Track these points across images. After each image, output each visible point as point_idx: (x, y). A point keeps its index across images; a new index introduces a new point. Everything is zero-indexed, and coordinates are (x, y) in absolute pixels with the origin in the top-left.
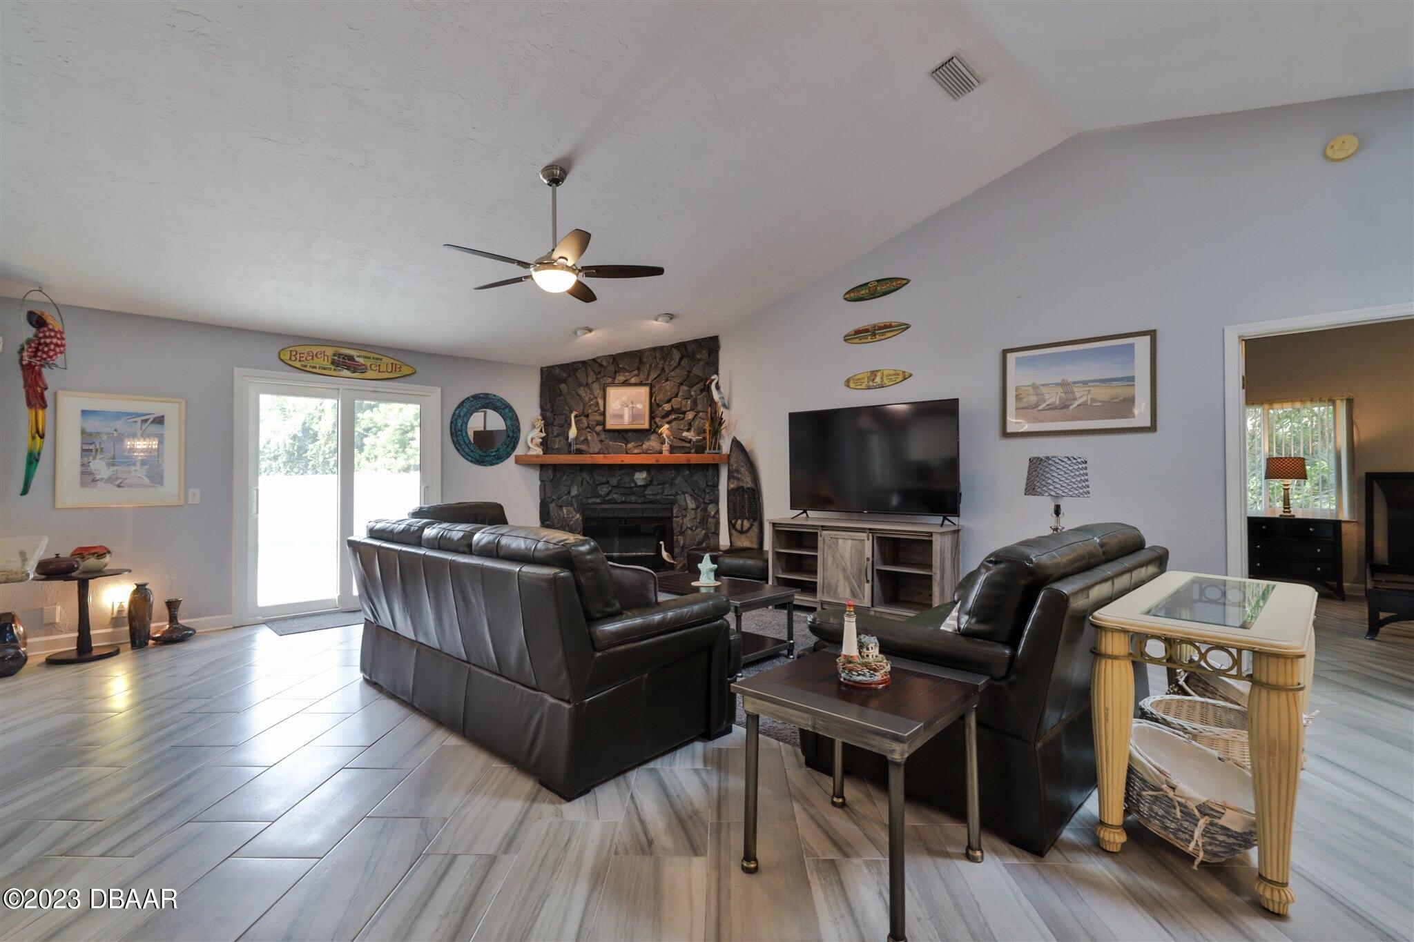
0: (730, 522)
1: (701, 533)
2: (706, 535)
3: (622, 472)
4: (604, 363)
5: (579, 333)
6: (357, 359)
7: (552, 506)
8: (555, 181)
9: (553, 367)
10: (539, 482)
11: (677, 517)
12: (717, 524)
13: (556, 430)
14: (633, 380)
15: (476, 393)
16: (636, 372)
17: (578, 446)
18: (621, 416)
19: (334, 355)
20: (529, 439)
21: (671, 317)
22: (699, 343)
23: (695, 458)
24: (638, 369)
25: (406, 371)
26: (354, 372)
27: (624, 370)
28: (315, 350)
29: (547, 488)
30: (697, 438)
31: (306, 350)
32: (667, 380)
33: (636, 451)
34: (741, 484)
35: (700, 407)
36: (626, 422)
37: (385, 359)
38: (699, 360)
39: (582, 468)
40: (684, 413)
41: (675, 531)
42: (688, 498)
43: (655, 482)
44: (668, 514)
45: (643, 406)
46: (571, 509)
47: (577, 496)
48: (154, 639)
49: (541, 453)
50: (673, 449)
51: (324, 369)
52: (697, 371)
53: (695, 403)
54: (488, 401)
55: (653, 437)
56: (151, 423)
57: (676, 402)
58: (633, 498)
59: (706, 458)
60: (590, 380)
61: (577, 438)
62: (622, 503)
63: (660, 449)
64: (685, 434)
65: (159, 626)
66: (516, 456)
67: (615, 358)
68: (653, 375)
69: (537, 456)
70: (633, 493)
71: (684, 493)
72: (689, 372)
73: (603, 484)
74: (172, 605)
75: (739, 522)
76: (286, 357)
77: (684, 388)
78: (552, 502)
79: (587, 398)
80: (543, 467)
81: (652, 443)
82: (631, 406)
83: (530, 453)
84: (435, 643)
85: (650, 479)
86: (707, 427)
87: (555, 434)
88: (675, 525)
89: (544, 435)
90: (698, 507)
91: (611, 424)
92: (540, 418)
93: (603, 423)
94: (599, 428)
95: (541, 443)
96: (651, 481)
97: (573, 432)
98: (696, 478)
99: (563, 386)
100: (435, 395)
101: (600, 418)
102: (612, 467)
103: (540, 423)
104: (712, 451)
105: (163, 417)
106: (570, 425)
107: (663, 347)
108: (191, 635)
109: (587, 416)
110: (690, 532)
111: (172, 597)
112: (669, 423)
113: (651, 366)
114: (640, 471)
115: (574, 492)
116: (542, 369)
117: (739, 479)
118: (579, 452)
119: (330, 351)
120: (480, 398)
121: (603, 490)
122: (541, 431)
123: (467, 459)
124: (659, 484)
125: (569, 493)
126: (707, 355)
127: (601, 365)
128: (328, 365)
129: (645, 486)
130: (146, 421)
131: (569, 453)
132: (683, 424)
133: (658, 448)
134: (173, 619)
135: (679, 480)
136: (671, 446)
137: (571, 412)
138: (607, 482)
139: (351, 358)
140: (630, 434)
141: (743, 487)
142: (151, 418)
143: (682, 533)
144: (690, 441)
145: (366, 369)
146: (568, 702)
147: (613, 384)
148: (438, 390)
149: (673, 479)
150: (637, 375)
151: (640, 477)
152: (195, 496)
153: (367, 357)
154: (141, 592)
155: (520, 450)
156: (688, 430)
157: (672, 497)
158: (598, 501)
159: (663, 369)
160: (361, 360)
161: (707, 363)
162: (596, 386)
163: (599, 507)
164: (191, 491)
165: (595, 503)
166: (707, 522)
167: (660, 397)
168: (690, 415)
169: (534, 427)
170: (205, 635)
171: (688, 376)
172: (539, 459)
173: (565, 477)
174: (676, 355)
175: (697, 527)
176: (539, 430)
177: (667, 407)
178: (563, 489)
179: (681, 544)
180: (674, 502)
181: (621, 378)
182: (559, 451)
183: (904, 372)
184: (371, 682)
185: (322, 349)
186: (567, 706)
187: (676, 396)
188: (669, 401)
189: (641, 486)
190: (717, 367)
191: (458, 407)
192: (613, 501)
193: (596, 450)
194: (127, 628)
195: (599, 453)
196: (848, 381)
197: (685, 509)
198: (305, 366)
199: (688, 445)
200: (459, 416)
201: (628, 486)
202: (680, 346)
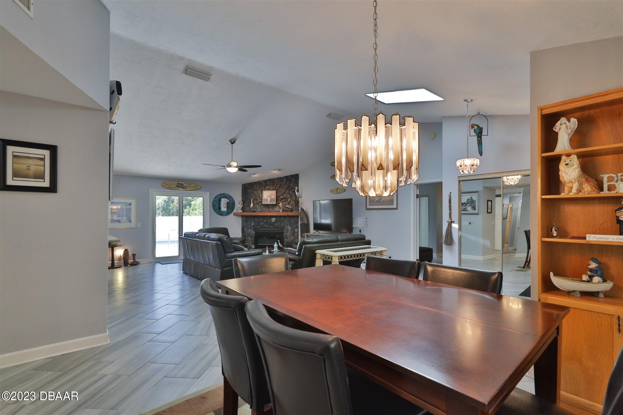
0: (301, 234)
1: (292, 238)
2: (294, 238)
3: (267, 218)
4: (262, 183)
5: (251, 175)
6: (184, 185)
7: (245, 229)
8: (232, 143)
9: (246, 184)
10: (241, 221)
11: (285, 233)
12: (298, 235)
13: (246, 204)
14: (271, 188)
15: (221, 193)
16: (272, 186)
17: (253, 210)
18: (267, 200)
19: (177, 184)
20: (238, 207)
21: (280, 170)
22: (292, 176)
23: (290, 214)
24: (273, 184)
25: (198, 187)
26: (183, 188)
27: (268, 185)
28: (172, 182)
29: (244, 223)
30: (291, 207)
31: (169, 183)
32: (282, 188)
33: (272, 211)
34: (304, 222)
35: (292, 197)
36: (269, 202)
37: (192, 184)
38: (292, 182)
39: (255, 217)
40: (287, 199)
41: (284, 237)
42: (289, 226)
43: (278, 221)
44: (282, 232)
45: (274, 197)
46: (252, 230)
47: (253, 225)
48: (130, 264)
49: (242, 212)
50: (283, 211)
51: (174, 188)
52: (291, 185)
53: (291, 196)
54: (224, 196)
55: (277, 207)
56: (128, 205)
57: (285, 196)
58: (271, 226)
59: (293, 214)
60: (257, 188)
61: (253, 207)
62: (268, 228)
63: (279, 211)
64: (287, 206)
65: (131, 261)
66: (234, 213)
67: (266, 181)
68: (278, 187)
69: (240, 213)
70: (271, 225)
71: (287, 225)
72: (289, 186)
73: (262, 222)
74: (134, 255)
75: (303, 234)
76: (164, 185)
77: (287, 191)
78: (245, 228)
79: (256, 194)
80: (243, 216)
81: (277, 209)
82: (270, 197)
83: (238, 212)
84: (198, 261)
85: (276, 220)
86: (294, 204)
87: (246, 206)
88: (284, 235)
89: (242, 206)
90: (292, 229)
91: (264, 203)
92: (241, 201)
93: (261, 202)
94: (260, 204)
95: (242, 209)
96: (277, 221)
97: (252, 205)
98: (291, 220)
99: (249, 190)
100: (207, 195)
101: (260, 201)
102: (264, 216)
103: (242, 202)
104: (296, 211)
105: (131, 203)
106: (251, 203)
107: (281, 177)
108: (139, 263)
109: (257, 200)
110: (289, 237)
111: (134, 253)
112: (283, 202)
113: (277, 184)
114: (273, 218)
115: (252, 224)
116: (242, 185)
117: (303, 221)
118: (254, 211)
119: (176, 183)
120: (222, 195)
121: (262, 224)
122: (242, 205)
123: (218, 214)
124: (279, 222)
125: (251, 224)
126: (295, 180)
127: (261, 183)
128: (176, 187)
129: (275, 223)
130: (127, 204)
131: (250, 212)
132: (287, 203)
133: (279, 210)
134: (134, 259)
135: (286, 220)
136: (283, 210)
137: (251, 199)
138: (263, 221)
139: (182, 184)
140: (270, 206)
141: (304, 223)
142: (128, 204)
143: (287, 238)
144: (289, 208)
145: (187, 187)
146: (220, 269)
147: (265, 190)
148: (209, 193)
149: (284, 220)
150: (273, 187)
151: (273, 220)
152: (139, 225)
153: (187, 184)
154: (126, 252)
155: (235, 211)
156: (289, 204)
157: (283, 226)
158: (260, 227)
159: (281, 185)
160: (185, 185)
161: (295, 183)
162: (259, 190)
163: (261, 229)
164: (138, 224)
165: (259, 228)
166: (295, 234)
167: (279, 194)
168: (289, 200)
169: (240, 204)
170: (142, 264)
171: (289, 187)
172: (241, 214)
173: (249, 220)
174: (285, 180)
175: (291, 236)
176: (241, 204)
177: (282, 197)
178: (249, 223)
179: (286, 241)
180: (284, 228)
181: (267, 188)
182: (247, 211)
183: (344, 189)
184: (185, 273)
185: (174, 182)
186: (220, 270)
187: (285, 193)
188: (282, 195)
189: (273, 223)
190: (298, 184)
191: (215, 198)
192: (264, 227)
193: (259, 211)
194: (123, 261)
195: (260, 212)
196: (331, 191)
197: (288, 230)
198: (169, 187)
199: (288, 209)
200: (215, 201)
201: (269, 222)
202: (287, 177)
